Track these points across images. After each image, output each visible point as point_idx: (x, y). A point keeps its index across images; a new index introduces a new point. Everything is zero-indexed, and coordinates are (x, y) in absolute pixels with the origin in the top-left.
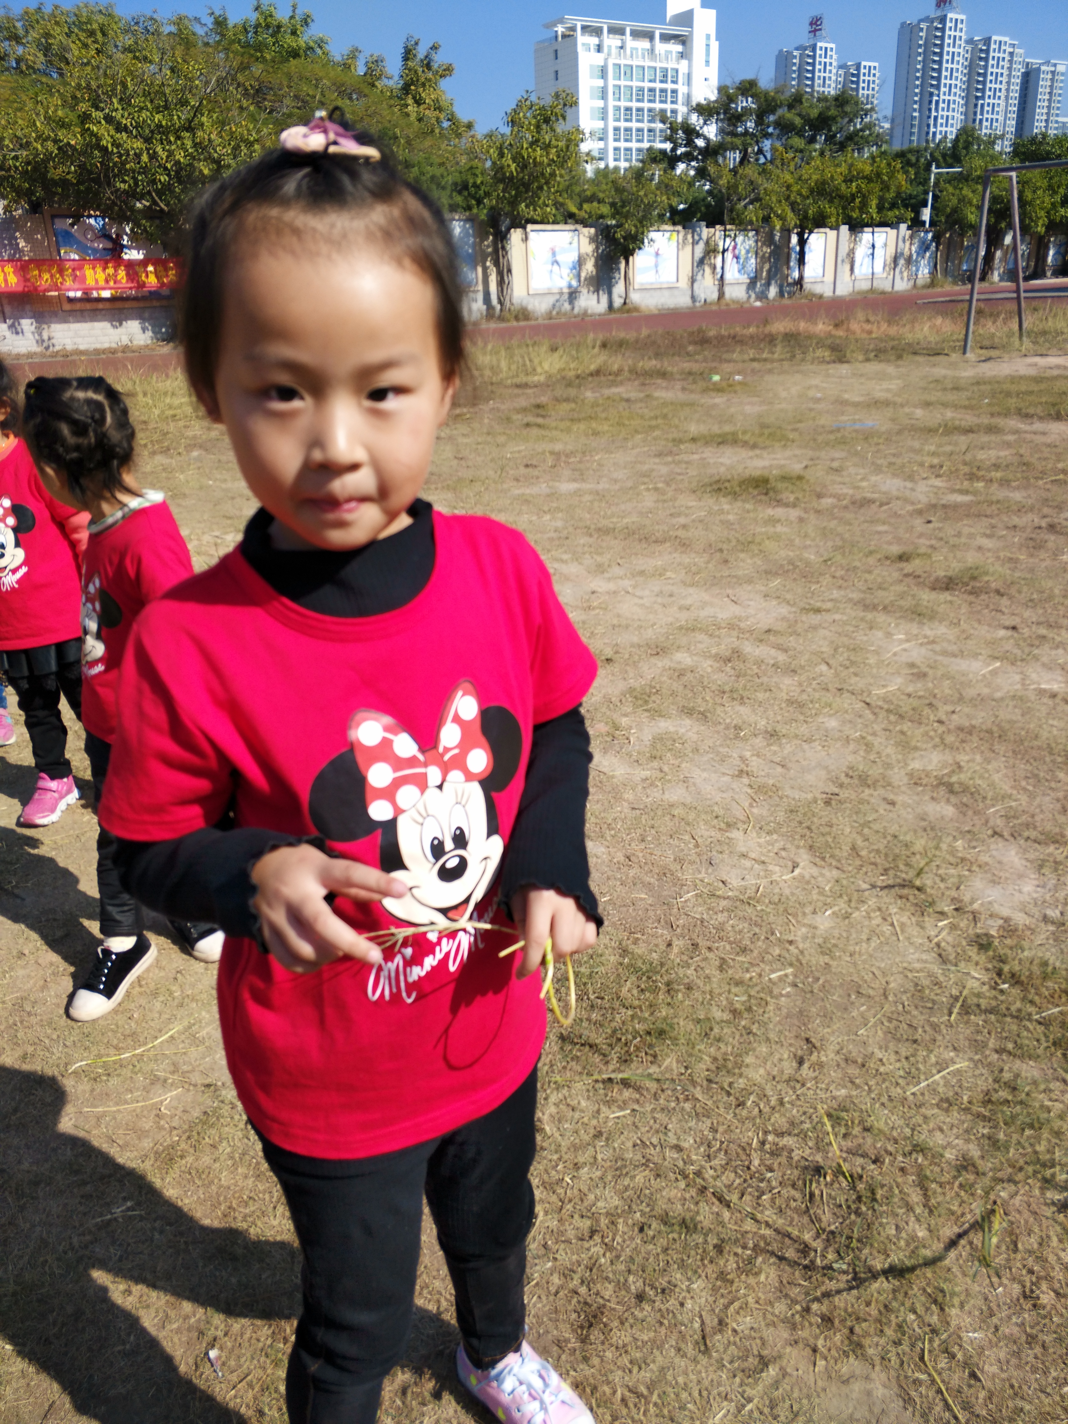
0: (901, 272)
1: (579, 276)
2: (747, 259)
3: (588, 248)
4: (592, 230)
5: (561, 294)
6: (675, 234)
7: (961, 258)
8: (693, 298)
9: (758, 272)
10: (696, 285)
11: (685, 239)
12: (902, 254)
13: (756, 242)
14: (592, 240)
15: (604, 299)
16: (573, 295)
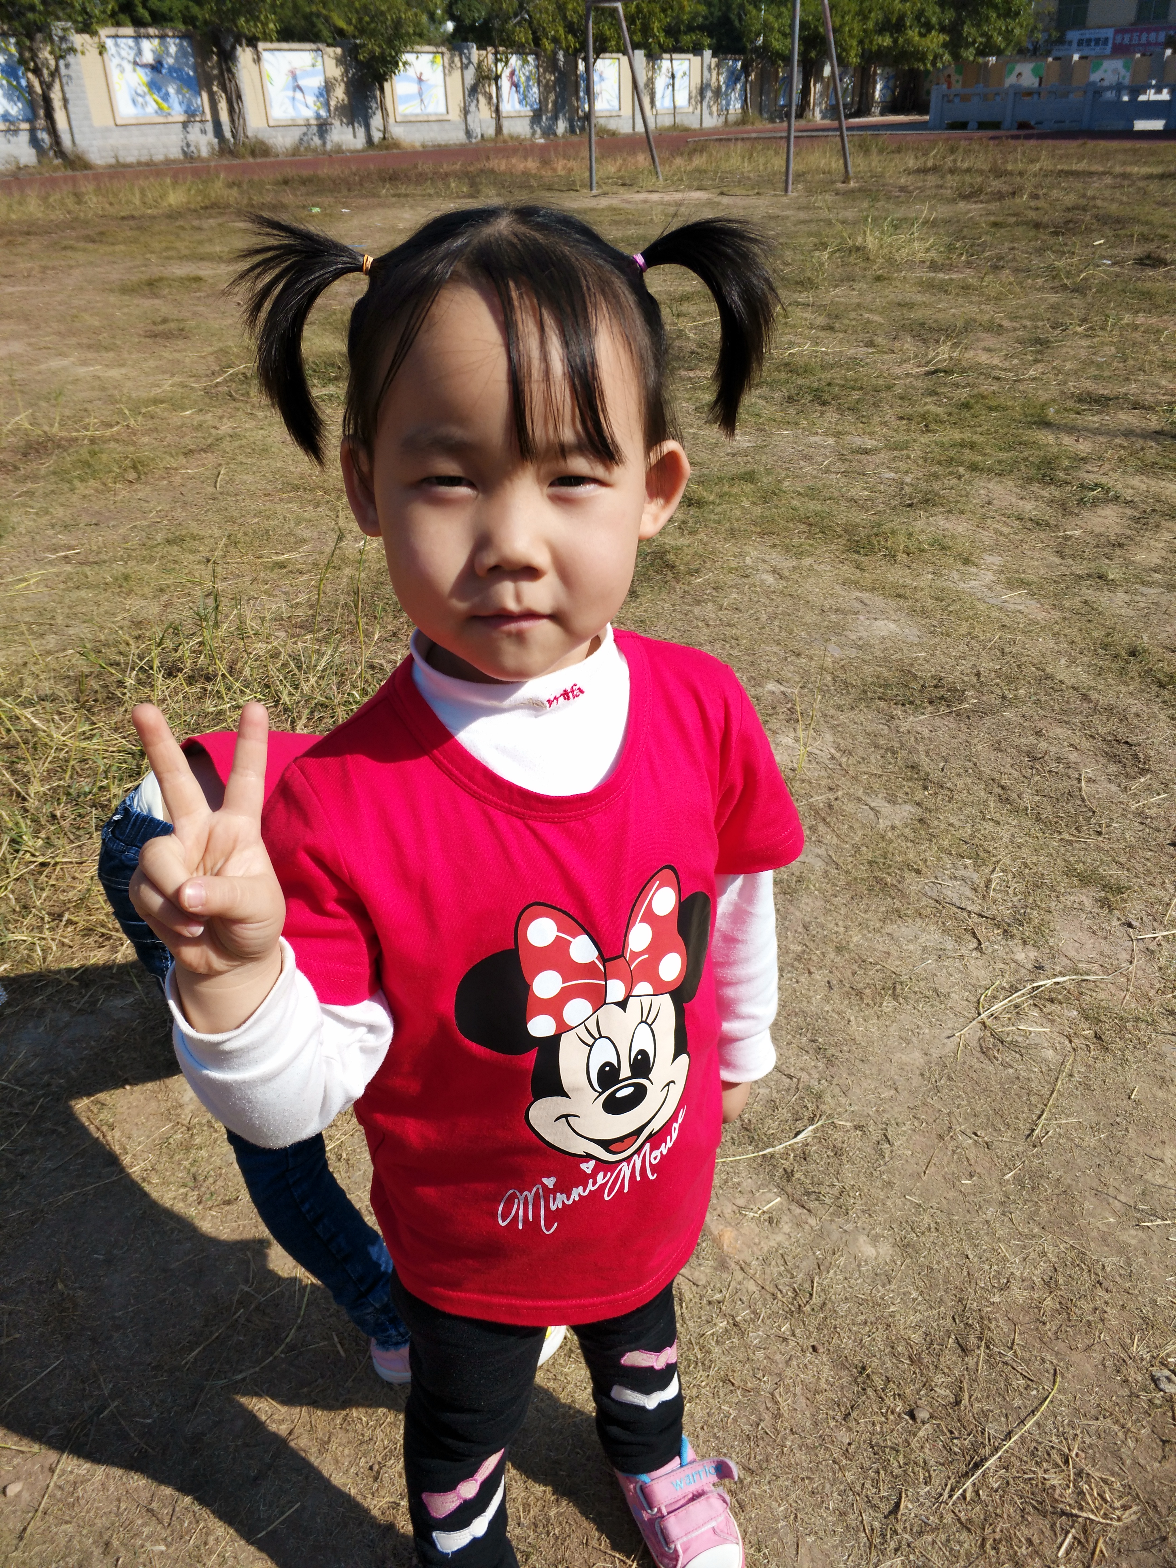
0: (709, 107)
1: (328, 104)
2: (528, 87)
3: (336, 72)
4: (339, 50)
5: (308, 125)
6: (439, 56)
7: (776, 91)
8: (468, 133)
9: (543, 102)
10: (469, 118)
11: (452, 62)
12: (708, 85)
13: (537, 67)
14: (340, 61)
15: (361, 132)
16: (323, 127)
